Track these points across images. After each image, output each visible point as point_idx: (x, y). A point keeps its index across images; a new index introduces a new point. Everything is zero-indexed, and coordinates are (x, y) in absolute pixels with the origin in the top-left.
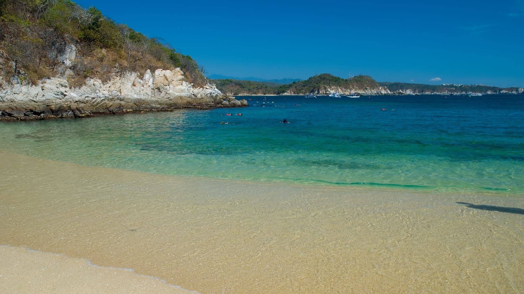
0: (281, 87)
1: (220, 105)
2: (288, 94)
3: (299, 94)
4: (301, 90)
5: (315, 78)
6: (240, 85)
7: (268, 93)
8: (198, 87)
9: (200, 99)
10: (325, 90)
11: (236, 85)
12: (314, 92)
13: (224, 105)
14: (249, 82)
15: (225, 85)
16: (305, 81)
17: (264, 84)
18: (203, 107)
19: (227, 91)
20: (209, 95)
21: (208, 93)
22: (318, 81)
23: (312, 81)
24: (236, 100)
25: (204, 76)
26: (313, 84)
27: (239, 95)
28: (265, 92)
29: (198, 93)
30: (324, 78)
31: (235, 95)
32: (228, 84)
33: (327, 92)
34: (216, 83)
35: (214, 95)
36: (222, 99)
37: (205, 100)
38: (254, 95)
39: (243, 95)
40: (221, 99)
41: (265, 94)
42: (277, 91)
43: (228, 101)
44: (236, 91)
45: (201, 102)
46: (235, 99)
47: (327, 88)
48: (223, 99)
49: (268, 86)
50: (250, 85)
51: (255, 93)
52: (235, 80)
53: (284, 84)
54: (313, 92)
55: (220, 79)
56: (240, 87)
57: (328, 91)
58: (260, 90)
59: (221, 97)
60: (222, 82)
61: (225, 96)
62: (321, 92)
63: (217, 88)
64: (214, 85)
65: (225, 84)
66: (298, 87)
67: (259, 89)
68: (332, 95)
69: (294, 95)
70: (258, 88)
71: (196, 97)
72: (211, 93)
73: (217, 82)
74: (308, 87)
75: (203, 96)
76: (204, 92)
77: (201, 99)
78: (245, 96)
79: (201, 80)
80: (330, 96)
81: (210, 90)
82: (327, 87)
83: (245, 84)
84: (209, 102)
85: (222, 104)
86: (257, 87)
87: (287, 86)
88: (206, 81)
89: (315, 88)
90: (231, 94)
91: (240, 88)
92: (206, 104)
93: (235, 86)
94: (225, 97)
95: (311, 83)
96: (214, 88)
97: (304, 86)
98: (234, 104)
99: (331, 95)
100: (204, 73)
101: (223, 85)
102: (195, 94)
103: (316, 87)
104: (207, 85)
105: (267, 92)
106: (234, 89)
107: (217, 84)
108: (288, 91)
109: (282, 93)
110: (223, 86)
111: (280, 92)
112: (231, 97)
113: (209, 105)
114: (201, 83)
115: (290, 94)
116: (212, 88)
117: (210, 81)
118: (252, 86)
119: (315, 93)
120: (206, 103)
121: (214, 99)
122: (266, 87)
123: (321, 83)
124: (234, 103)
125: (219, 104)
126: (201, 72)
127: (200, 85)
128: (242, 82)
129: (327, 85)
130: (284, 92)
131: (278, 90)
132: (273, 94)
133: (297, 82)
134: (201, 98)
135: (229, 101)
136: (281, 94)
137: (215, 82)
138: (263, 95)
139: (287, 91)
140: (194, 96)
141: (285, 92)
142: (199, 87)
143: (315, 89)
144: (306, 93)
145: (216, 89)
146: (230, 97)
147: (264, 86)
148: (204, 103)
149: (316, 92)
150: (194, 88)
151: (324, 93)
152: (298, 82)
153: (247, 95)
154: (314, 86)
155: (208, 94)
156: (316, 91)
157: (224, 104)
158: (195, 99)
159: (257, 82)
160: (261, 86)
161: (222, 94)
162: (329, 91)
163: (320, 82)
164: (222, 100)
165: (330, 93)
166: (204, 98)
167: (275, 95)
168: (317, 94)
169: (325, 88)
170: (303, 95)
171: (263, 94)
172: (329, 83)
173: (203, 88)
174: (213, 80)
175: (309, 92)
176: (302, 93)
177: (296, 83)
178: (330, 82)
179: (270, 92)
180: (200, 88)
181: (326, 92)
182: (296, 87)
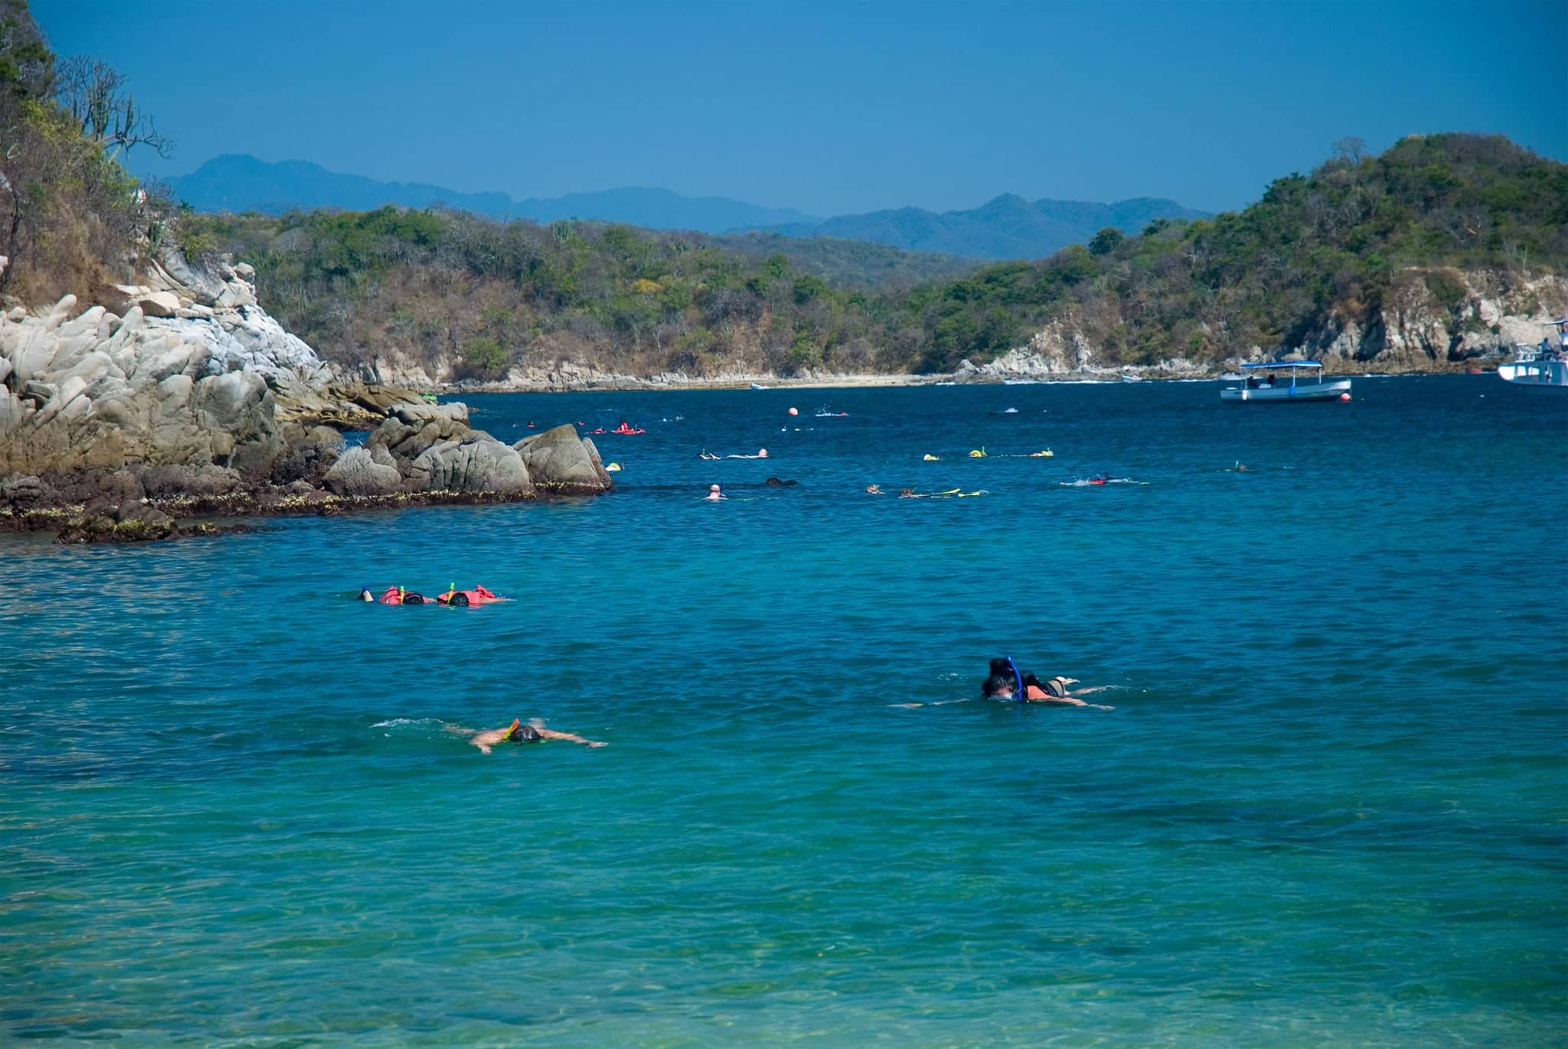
0: (959, 293)
1: (303, 493)
2: (1040, 367)
3: (1165, 366)
4: (1181, 325)
5: (1335, 183)
6: (517, 274)
7: (827, 359)
8: (57, 301)
9: (84, 427)
10: (1451, 318)
11: (476, 270)
12: (1326, 345)
13: (346, 492)
14: (615, 238)
15: (357, 276)
16: (1226, 223)
17: (775, 262)
18: (116, 517)
19: (378, 334)
20: (179, 384)
21: (168, 359)
22: (1366, 215)
23: (1305, 217)
24: (482, 434)
25: (130, 176)
26: (1313, 250)
27: (516, 381)
28: (794, 344)
29: (61, 364)
30: (1434, 181)
31: (470, 386)
32: (393, 258)
33: (1473, 340)
34: (263, 254)
35: (240, 384)
36: (322, 431)
37: (133, 441)
38: (669, 376)
39: (558, 386)
40: (314, 422)
41: (789, 371)
42: (918, 333)
43: (392, 447)
44: (474, 343)
45: (95, 451)
46: (473, 422)
47: (1461, 293)
48: (338, 426)
49: (826, 277)
50: (635, 271)
51: (688, 362)
52: (460, 217)
53: (989, 260)
54: (1313, 343)
55: (305, 212)
56: (518, 294)
57: (1477, 322)
58: (735, 331)
59: (317, 405)
60: (329, 244)
61: (359, 388)
62: (1396, 339)
63: (271, 305)
64: (231, 270)
65: (359, 265)
66: (1143, 294)
67: (726, 313)
68: (1535, 372)
69: (1101, 371)
70: (720, 304)
71: (39, 405)
72: (209, 357)
73: (267, 239)
74: (1254, 284)
75: (119, 392)
76: (127, 352)
77: (92, 431)
78: (571, 392)
79: (93, 217)
80: (1507, 373)
81: (197, 331)
82: (1464, 278)
83: (570, 264)
84: (184, 461)
85: (328, 486)
86: (702, 300)
87: (1025, 282)
88: (152, 233)
89: (1330, 291)
90: (419, 376)
91: (522, 307)
92: (144, 480)
93: (463, 286)
94: (361, 403)
95: (1286, 240)
96: (242, 311)
97: (1213, 277)
98: (455, 478)
99: (1522, 371)
100: (120, 137)
101: (330, 274)
102: (22, 370)
103: (1345, 287)
104: (157, 274)
105: (815, 351)
106: (452, 315)
107: (274, 263)
108: (1043, 338)
109: (979, 357)
110: (338, 282)
111: (951, 340)
112: (420, 409)
113: (178, 489)
114: (92, 250)
115: (1059, 368)
116: (211, 305)
117: (190, 229)
118: (646, 285)
119: (1336, 347)
120: (145, 467)
121: (235, 432)
122: (801, 298)
123: (1396, 237)
124: (455, 473)
125: (298, 477)
126: (90, 129)
127: (78, 271)
128: (538, 244)
129: (1466, 265)
130: (990, 343)
131: (928, 326)
132: (878, 369)
133: (1132, 230)
134: (91, 412)
135: (405, 449)
136: (966, 362)
137: (249, 243)
138: (766, 380)
139: (1025, 330)
140: (15, 397)
141: (1003, 347)
142: (70, 299)
143: (1330, 305)
144: (1231, 354)
145: (259, 321)
146: (409, 410)
147: (785, 286)
148: (124, 475)
149: (1351, 338)
150: (19, 310)
151: (1431, 351)
152: (1151, 231)
153: (601, 378)
154: (1324, 281)
155: (177, 369)
156: (1340, 328)
157: (350, 483)
158: (28, 421)
159: (698, 238)
160: (751, 285)
161: (327, 374)
162: (1496, 329)
163: (1384, 234)
164: (325, 435)
165: (1504, 350)
166: (125, 414)
167: (900, 379)
168: (1360, 357)
169: (1449, 297)
170: (1204, 368)
171: (765, 369)
172: (1488, 233)
173: (117, 306)
174: (228, 214)
175: (1265, 337)
176: (1187, 357)
177: (1130, 243)
178: (1496, 224)
179: (841, 342)
180: (76, 312)
181: (1456, 340)
182: (1123, 290)
